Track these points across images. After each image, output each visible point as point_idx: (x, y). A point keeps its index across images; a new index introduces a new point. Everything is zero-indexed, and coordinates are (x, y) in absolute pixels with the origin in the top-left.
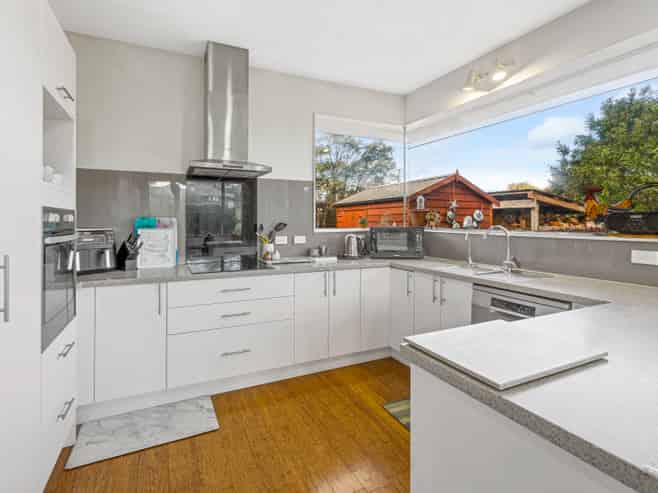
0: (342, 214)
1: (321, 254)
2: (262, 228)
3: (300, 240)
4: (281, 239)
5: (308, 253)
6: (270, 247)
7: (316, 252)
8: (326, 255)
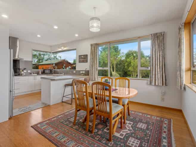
0: (40, 67)
1: (33, 74)
2: (21, 69)
3: (29, 71)
4: (25, 71)
5: (31, 74)
6: (23, 73)
7: (32, 73)
8: (35, 74)
